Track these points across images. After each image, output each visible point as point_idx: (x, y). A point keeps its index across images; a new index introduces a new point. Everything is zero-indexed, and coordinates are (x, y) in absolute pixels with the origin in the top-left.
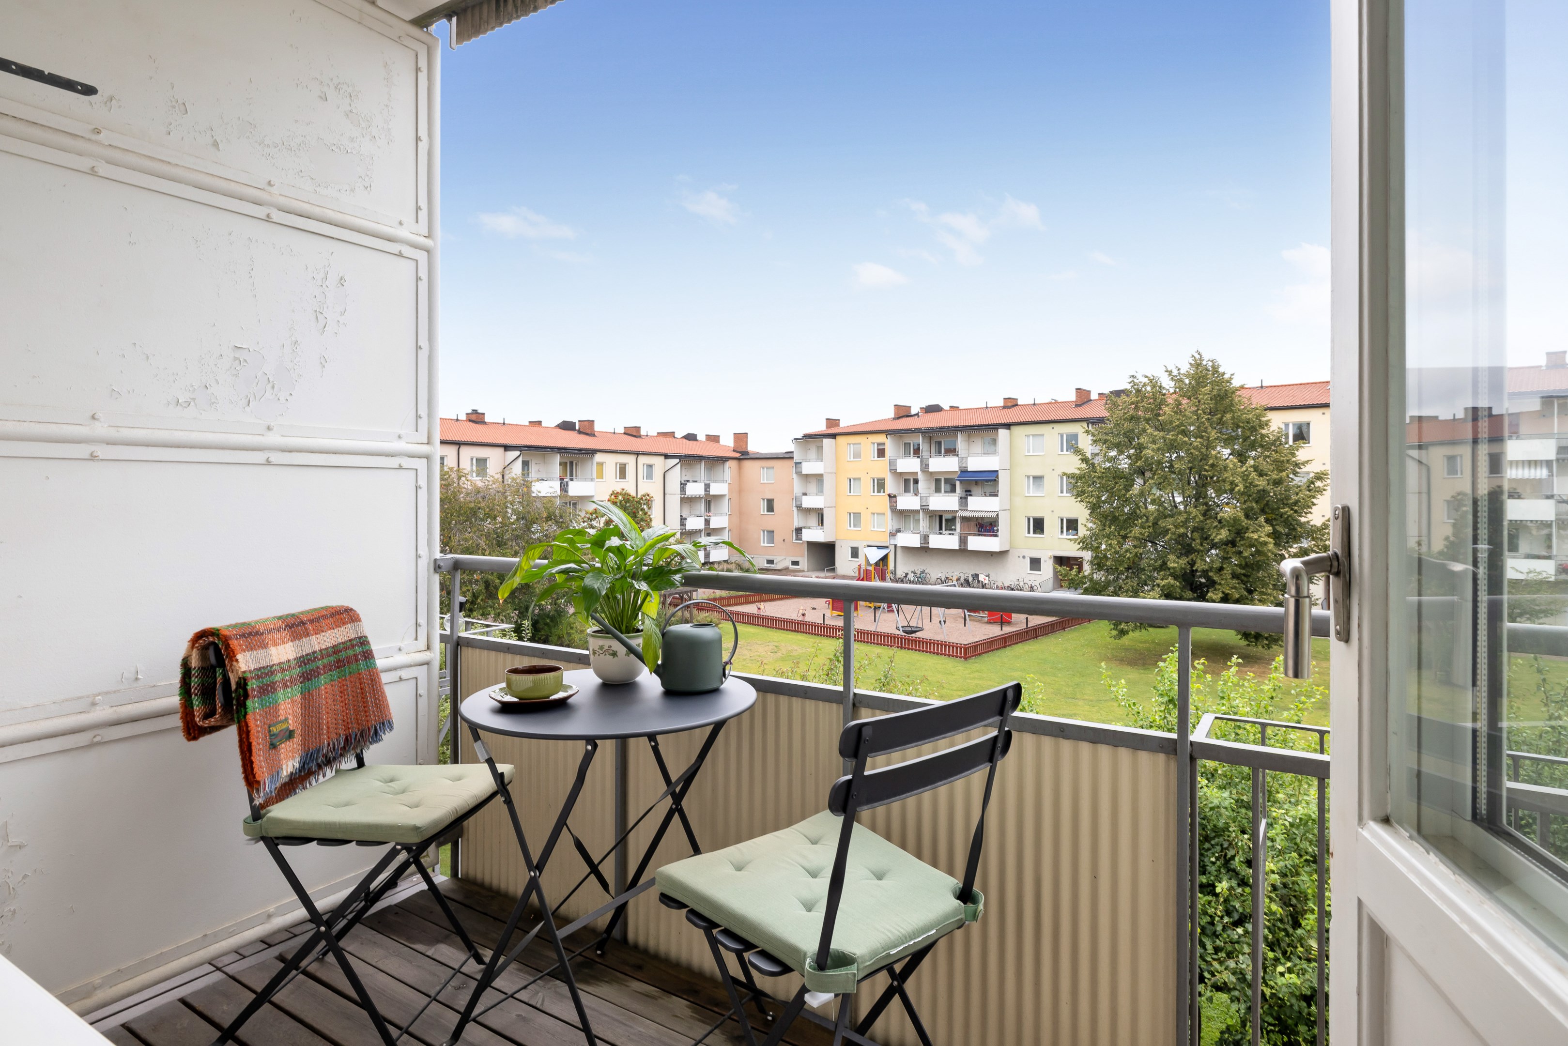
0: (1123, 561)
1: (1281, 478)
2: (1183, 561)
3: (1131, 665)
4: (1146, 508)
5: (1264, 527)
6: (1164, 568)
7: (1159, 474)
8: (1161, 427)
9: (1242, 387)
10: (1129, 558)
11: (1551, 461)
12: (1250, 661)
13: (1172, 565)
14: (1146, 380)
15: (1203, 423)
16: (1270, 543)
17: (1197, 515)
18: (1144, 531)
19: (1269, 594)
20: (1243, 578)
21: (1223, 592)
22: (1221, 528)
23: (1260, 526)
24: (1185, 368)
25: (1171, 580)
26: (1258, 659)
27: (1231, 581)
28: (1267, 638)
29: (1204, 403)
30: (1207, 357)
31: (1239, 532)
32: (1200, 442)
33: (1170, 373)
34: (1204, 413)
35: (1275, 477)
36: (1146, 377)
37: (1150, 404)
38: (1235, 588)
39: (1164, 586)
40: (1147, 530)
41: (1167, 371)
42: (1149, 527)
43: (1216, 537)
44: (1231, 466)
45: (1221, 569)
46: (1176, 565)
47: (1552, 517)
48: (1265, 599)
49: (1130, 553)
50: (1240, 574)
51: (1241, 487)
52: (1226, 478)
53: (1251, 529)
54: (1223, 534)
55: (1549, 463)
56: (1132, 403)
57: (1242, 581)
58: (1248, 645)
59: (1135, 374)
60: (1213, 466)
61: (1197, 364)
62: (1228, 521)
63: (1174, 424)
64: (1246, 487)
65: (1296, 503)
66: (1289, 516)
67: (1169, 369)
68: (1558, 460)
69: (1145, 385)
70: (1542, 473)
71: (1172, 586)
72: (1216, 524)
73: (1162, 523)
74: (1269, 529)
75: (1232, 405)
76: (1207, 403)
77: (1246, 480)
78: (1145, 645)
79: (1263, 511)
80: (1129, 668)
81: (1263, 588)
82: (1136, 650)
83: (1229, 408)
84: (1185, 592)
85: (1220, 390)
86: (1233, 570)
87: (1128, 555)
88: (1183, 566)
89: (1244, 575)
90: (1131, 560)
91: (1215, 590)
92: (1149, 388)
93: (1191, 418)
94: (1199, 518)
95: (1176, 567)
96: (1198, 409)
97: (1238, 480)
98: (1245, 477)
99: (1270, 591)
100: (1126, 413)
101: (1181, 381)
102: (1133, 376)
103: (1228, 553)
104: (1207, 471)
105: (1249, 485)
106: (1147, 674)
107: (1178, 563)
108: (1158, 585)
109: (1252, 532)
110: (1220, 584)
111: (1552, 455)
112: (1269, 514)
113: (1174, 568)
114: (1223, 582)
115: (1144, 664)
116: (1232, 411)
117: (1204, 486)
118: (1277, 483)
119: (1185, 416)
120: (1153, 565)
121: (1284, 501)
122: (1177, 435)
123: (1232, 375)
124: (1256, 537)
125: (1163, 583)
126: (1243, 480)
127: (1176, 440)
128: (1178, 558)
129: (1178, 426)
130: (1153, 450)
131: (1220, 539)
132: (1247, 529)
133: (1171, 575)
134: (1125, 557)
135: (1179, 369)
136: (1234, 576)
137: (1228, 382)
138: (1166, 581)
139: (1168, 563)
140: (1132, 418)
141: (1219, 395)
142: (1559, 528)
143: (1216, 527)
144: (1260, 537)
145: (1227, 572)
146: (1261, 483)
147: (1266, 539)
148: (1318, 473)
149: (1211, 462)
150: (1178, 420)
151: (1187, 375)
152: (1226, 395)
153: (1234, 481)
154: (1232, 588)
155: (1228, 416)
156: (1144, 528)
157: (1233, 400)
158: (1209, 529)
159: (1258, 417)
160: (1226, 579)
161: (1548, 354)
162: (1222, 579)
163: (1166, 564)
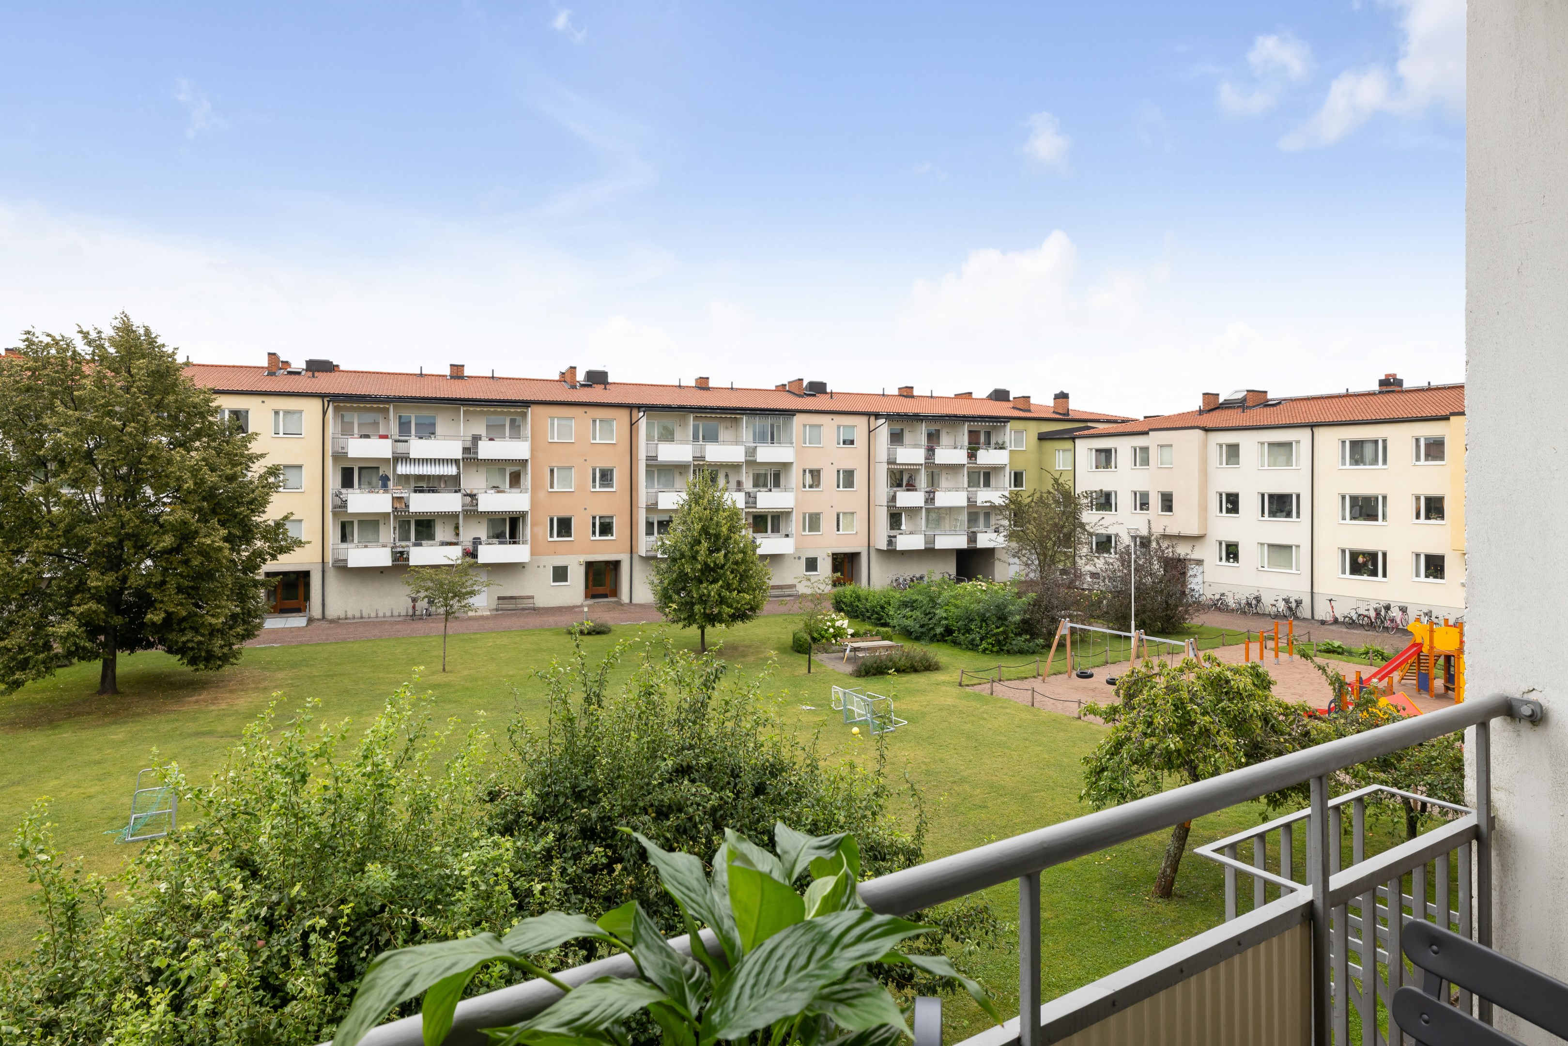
0: (18, 586)
1: (235, 473)
2: (110, 578)
3: (30, 727)
4: (49, 512)
5: (218, 530)
6: (81, 588)
7: (76, 466)
8: (77, 404)
9: (187, 364)
10: (27, 581)
11: (459, 460)
12: (195, 689)
13: (94, 584)
14: (48, 340)
15: (139, 405)
16: (226, 548)
17: (131, 519)
18: (51, 543)
19: (223, 607)
20: (190, 591)
21: (166, 611)
22: (164, 534)
23: (213, 529)
24: (108, 332)
25: (93, 605)
26: (205, 683)
27: (176, 597)
28: (219, 658)
29: (140, 379)
30: (138, 322)
31: (185, 535)
32: (134, 428)
33: (85, 335)
34: (140, 391)
35: (229, 472)
36: (49, 335)
37: (57, 372)
38: (181, 604)
39: (82, 613)
40: (56, 541)
41: (81, 332)
42: (59, 536)
43: (157, 544)
44: (178, 458)
45: (163, 583)
46: (100, 584)
47: (459, 508)
48: (219, 613)
49: (30, 573)
50: (188, 587)
51: (190, 484)
52: (172, 472)
53: (203, 531)
54: (168, 541)
55: (457, 461)
56: (28, 369)
57: (189, 594)
58: (197, 670)
59: (30, 329)
60: (152, 457)
61: (126, 329)
62: (173, 525)
63: (98, 403)
64: (195, 484)
65: (251, 502)
66: (246, 516)
67: (85, 330)
68: (463, 459)
69: (48, 345)
70: (452, 470)
71: (95, 612)
72: (156, 528)
73: (80, 531)
74: (223, 532)
75: (175, 385)
76: (143, 380)
77: (196, 476)
78: (44, 695)
79: (214, 512)
80: (28, 733)
81: (215, 600)
82: (32, 704)
83: (172, 388)
84: (112, 618)
85: (158, 365)
86: (178, 583)
87: (26, 576)
88: (110, 584)
89: (192, 588)
90: (31, 583)
91: (156, 609)
92: (53, 351)
93: (122, 396)
94: (134, 522)
95: (99, 586)
96: (132, 386)
97: (187, 475)
98: (195, 472)
99: (224, 603)
100: (17, 382)
101: (101, 346)
102: (28, 333)
103: (171, 563)
104: (146, 464)
105: (200, 483)
106: (59, 733)
107: (103, 580)
108: (73, 613)
109: (205, 536)
110: (162, 602)
111: (459, 455)
112: (221, 514)
113: (96, 588)
114: (165, 599)
115: (50, 722)
116: (174, 392)
117: (139, 481)
118: (231, 478)
119: (111, 392)
120: (66, 587)
121: (237, 499)
122: (103, 417)
123: (175, 349)
124: (209, 542)
125: (80, 609)
126: (192, 475)
127: (101, 423)
128: (102, 574)
129: (103, 406)
130: (66, 435)
131: (163, 547)
132: (196, 532)
133: (93, 597)
134: (20, 579)
135: (100, 332)
136: (180, 590)
137: (169, 356)
138: (86, 607)
139: (88, 582)
140: (28, 389)
141: (158, 372)
142: (465, 516)
143: (156, 532)
144: (213, 542)
145: (171, 586)
146: (212, 479)
147: (221, 544)
148: (271, 468)
149: (150, 453)
150: (104, 397)
151: (111, 340)
152: (168, 372)
153: (181, 477)
154: (177, 605)
155: (171, 398)
156: (52, 539)
157: (176, 380)
158: (147, 537)
159: (207, 401)
160: (170, 595)
161: (451, 365)
162: (165, 596)
163: (86, 583)
